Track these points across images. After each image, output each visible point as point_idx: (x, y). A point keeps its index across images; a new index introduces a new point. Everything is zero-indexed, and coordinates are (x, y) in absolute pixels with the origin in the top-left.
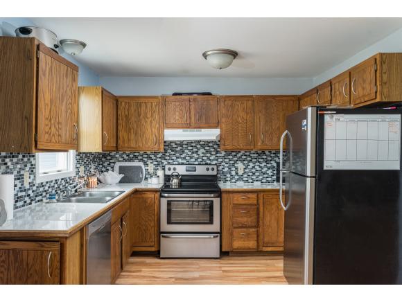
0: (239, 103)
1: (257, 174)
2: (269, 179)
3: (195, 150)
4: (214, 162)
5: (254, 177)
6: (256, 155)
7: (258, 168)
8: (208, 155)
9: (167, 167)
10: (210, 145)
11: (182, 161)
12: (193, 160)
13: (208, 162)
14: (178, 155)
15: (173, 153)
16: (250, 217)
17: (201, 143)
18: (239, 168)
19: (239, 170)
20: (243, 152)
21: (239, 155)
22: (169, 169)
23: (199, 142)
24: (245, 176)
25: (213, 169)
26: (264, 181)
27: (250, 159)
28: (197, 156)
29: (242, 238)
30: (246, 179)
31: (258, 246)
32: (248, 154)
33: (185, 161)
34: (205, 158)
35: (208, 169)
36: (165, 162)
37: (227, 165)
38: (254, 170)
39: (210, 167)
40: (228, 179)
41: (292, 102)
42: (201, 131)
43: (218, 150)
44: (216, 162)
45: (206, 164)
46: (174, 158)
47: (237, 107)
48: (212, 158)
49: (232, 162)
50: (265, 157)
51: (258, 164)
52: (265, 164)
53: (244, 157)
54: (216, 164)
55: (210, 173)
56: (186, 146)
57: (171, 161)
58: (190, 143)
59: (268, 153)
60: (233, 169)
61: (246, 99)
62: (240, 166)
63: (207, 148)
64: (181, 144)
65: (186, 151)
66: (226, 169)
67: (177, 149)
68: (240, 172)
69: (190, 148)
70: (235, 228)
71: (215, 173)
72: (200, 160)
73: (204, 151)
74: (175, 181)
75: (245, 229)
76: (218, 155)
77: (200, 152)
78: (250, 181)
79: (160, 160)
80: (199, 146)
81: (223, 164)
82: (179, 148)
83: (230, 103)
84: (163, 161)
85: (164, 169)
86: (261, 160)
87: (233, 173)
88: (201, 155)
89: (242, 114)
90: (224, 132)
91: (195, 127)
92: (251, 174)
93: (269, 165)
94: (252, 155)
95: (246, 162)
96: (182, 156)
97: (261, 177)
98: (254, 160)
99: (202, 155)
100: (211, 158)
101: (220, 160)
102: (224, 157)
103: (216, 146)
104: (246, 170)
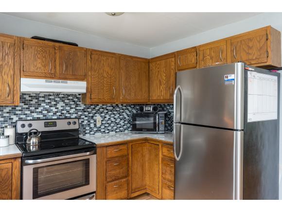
0: (105, 58)
1: (112, 125)
2: (121, 129)
3: (53, 103)
4: (74, 116)
5: (110, 128)
6: (112, 108)
7: (113, 119)
8: (68, 108)
9: (19, 124)
10: (70, 98)
11: (38, 116)
12: (51, 114)
13: (68, 115)
14: (32, 108)
15: (27, 106)
16: (122, 168)
17: (60, 96)
18: (97, 120)
19: (97, 122)
20: (100, 105)
21: (97, 108)
22: (23, 126)
23: (58, 94)
24: (103, 127)
25: (75, 123)
26: (118, 130)
27: (106, 111)
28: (56, 110)
29: (115, 191)
30: (103, 130)
31: (128, 194)
32: (105, 107)
33: (41, 116)
34: (64, 112)
35: (69, 123)
36: (15, 118)
37: (87, 118)
38: (109, 122)
39: (71, 121)
40: (88, 131)
41: (144, 64)
42: (67, 83)
43: (78, 103)
44: (76, 115)
45: (66, 118)
46: (28, 112)
47: (102, 62)
48: (72, 111)
49: (91, 115)
50: (118, 109)
51: (113, 115)
52: (118, 115)
53: (101, 110)
54: (76, 118)
55: (72, 127)
56: (43, 99)
57: (23, 116)
58: (48, 95)
59: (120, 106)
60: (92, 121)
61: (111, 55)
62: (98, 118)
63: (67, 101)
64: (37, 96)
65: (42, 104)
66: (86, 122)
67: (31, 102)
68: (98, 125)
69: (47, 101)
70: (108, 182)
71: (76, 127)
72: (59, 114)
73: (64, 105)
74: (34, 141)
75: (117, 181)
76: (78, 108)
77: (59, 106)
78: (107, 131)
79: (8, 115)
80: (57, 99)
81: (82, 117)
82: (34, 101)
83: (97, 57)
84: (12, 117)
85: (15, 126)
86: (115, 112)
87: (92, 125)
88: (60, 108)
89: (107, 69)
90: (90, 85)
91: (60, 78)
92: (107, 125)
93: (121, 117)
94: (108, 108)
95: (103, 115)
96: (37, 110)
97: (115, 128)
98: (110, 113)
99: (62, 108)
100: (70, 112)
101: (80, 113)
102: (84, 111)
103: (76, 100)
104: (104, 122)
